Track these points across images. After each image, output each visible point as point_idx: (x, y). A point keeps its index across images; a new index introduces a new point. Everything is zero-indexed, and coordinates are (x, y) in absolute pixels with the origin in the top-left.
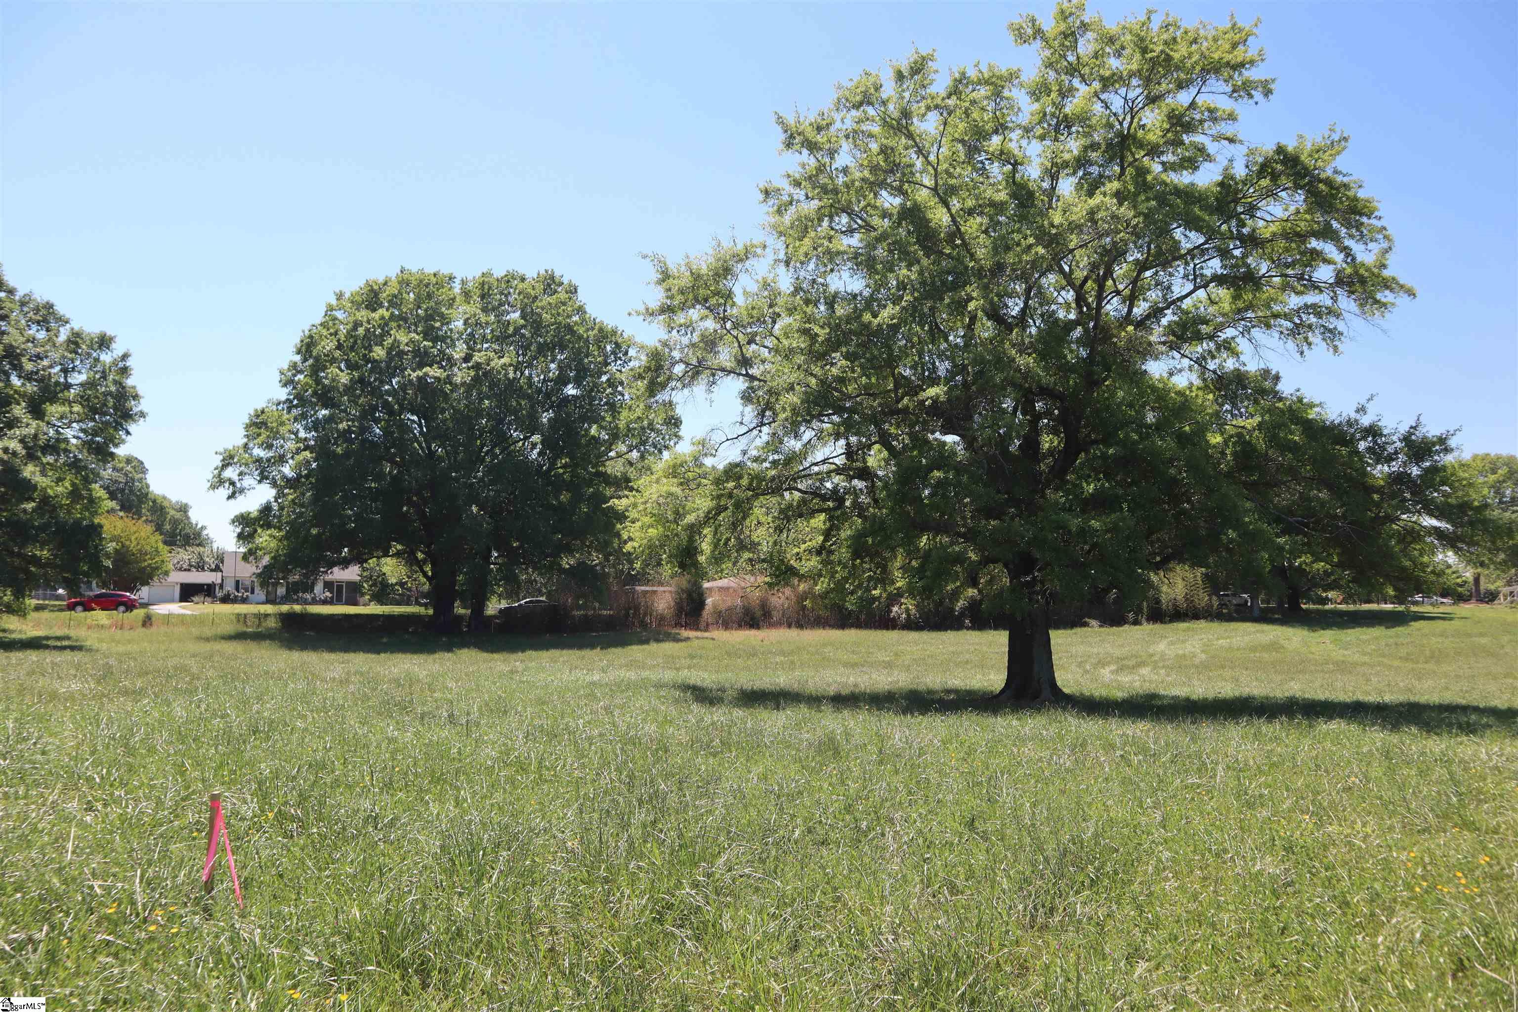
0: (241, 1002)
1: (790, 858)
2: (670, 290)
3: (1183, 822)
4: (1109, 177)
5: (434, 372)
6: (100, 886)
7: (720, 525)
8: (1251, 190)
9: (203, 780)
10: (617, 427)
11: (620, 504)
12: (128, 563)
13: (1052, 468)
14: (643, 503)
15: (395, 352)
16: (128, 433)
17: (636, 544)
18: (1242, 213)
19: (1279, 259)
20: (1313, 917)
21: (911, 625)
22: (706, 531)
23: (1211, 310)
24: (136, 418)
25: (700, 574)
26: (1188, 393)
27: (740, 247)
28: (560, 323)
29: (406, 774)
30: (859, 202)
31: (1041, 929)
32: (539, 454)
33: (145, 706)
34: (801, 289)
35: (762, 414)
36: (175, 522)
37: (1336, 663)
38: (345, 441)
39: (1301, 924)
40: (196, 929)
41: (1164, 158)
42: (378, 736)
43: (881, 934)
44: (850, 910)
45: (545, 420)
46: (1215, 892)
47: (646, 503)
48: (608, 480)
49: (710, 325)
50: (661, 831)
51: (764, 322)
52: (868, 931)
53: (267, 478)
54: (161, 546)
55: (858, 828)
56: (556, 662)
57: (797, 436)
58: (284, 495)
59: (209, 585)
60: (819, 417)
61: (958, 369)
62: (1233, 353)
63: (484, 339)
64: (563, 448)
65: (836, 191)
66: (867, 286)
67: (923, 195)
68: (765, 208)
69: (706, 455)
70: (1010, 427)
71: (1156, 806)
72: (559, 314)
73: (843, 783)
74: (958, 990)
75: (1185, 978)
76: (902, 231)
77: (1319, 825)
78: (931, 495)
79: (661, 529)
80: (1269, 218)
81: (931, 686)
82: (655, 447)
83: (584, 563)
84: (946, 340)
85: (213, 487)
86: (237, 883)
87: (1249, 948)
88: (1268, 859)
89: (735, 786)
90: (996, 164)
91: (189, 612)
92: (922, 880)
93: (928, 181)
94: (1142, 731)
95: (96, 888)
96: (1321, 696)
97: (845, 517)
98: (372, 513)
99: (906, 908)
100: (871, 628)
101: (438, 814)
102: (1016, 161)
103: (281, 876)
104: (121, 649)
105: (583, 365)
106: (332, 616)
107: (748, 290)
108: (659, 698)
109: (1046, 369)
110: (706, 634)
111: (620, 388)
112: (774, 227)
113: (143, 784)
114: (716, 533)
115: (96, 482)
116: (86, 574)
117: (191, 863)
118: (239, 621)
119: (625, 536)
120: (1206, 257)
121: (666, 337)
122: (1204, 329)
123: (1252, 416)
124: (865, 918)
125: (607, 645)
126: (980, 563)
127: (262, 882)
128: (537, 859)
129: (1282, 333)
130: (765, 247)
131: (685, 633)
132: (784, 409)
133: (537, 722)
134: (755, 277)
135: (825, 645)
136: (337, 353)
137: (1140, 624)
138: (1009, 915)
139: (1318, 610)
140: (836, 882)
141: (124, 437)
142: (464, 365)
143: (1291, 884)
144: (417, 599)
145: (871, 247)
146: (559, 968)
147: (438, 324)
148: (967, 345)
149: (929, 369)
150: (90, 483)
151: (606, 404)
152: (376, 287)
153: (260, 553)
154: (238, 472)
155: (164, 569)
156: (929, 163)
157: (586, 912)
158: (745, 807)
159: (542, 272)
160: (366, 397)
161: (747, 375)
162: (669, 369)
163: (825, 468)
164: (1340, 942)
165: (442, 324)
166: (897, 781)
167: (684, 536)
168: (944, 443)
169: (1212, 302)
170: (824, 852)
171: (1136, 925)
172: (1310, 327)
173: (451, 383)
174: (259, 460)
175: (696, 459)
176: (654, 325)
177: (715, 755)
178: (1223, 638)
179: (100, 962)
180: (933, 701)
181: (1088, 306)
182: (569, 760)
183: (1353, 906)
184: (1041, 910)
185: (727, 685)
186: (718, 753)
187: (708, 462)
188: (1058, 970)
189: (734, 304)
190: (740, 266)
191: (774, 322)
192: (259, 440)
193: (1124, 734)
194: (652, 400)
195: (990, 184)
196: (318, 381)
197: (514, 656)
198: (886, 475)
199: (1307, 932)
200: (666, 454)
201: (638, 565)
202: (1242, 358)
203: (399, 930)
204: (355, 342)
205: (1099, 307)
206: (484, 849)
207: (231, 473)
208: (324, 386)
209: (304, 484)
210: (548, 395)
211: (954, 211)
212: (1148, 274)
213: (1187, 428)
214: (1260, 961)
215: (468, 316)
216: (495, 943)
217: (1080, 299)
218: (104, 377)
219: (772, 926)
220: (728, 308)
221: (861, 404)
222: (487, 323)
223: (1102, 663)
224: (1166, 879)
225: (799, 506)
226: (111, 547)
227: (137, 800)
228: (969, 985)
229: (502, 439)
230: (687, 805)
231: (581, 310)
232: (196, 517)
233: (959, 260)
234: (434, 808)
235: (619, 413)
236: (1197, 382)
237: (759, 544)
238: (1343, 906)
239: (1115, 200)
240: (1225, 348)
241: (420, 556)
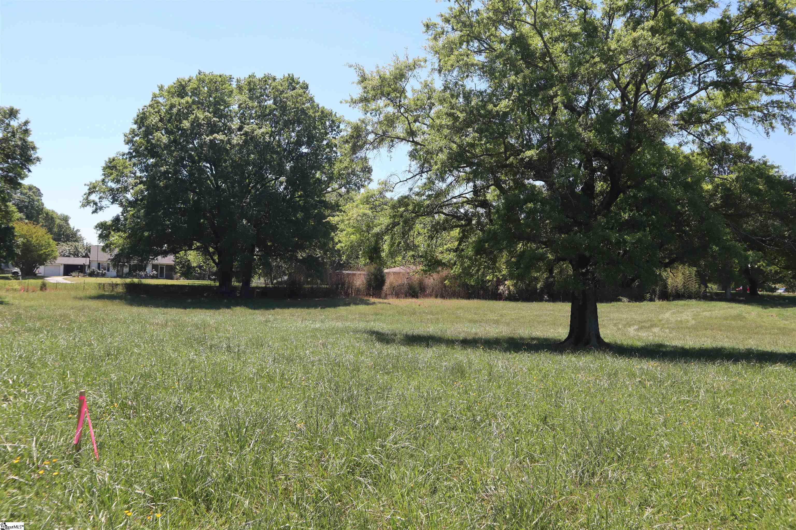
0: (96, 517)
1: (433, 438)
2: (365, 88)
3: (677, 423)
4: (647, 17)
5: (220, 137)
6: (10, 446)
7: (395, 234)
8: (741, 25)
9: (76, 383)
10: (332, 173)
11: (333, 220)
12: (32, 251)
13: (602, 203)
14: (348, 220)
15: (196, 124)
16: (29, 171)
17: (343, 245)
18: (733, 40)
19: (756, 71)
20: (759, 486)
21: (511, 298)
22: (386, 238)
23: (710, 104)
24: (35, 161)
25: (383, 264)
26: (691, 157)
27: (411, 61)
28: (298, 108)
29: (200, 381)
30: (486, 33)
31: (586, 486)
32: (285, 189)
33: (41, 338)
34: (449, 88)
35: (422, 166)
36: (60, 226)
37: (779, 329)
38: (165, 178)
39: (751, 489)
40: (69, 473)
41: (685, 4)
42: (184, 359)
43: (487, 485)
44: (468, 470)
45: (288, 168)
46: (696, 467)
47: (349, 220)
48: (327, 205)
49: (391, 110)
50: (355, 419)
51: (425, 109)
52: (479, 483)
53: (117, 201)
54: (51, 241)
55: (475, 421)
56: (293, 316)
57: (443, 180)
58: (128, 212)
59: (81, 266)
60: (457, 168)
61: (545, 140)
62: (722, 132)
63: (251, 117)
64: (299, 185)
65: (471, 25)
66: (490, 86)
67: (526, 29)
68: (426, 36)
69: (387, 191)
70: (576, 176)
71: (661, 412)
72: (297, 102)
73: (466, 392)
74: (534, 520)
75: (676, 520)
76: (512, 52)
77: (765, 429)
78: (526, 218)
79: (358, 236)
80: (751, 44)
81: (522, 335)
82: (356, 185)
83: (311, 256)
84: (538, 122)
85: (84, 206)
86: (95, 446)
87: (717, 503)
88: (731, 448)
89: (400, 393)
90: (574, 9)
91: (69, 282)
92: (513, 453)
93: (530, 20)
94: (653, 367)
95: (8, 447)
96: (769, 348)
97: (472, 230)
98: (182, 223)
99: (503, 470)
100: (486, 299)
101: (219, 406)
102: (587, 7)
103: (123, 442)
104: (27, 304)
105: (312, 134)
106: (157, 286)
107: (415, 88)
108: (356, 339)
109: (601, 140)
110: (385, 301)
111: (334, 149)
112: (432, 48)
113: (38, 385)
114: (392, 238)
115: (10, 201)
116: (5, 258)
117: (67, 433)
118: (100, 288)
119: (336, 240)
120: (708, 70)
121: (363, 117)
122: (704, 116)
123: (732, 172)
124: (478, 475)
125: (324, 306)
126: (554, 260)
127: (110, 445)
128: (278, 434)
129: (755, 119)
130: (426, 61)
131: (372, 300)
132: (436, 163)
133: (281, 352)
134: (420, 80)
135: (458, 309)
136: (160, 124)
137: (654, 301)
138: (567, 476)
139: (769, 296)
140: (460, 453)
141: (27, 173)
142: (238, 133)
143: (745, 465)
144: (209, 276)
145: (493, 61)
146: (290, 500)
147: (222, 107)
148: (551, 125)
149: (526, 139)
150: (7, 201)
151: (326, 158)
152: (183, 83)
153: (113, 246)
154: (98, 196)
155: (54, 255)
156: (531, 8)
157: (308, 467)
158: (406, 406)
159: (287, 75)
160: (178, 151)
161: (413, 141)
162: (365, 137)
163: (461, 200)
164: (777, 503)
165: (225, 107)
166: (499, 392)
167: (372, 239)
168: (534, 186)
169: (710, 99)
170: (453, 434)
171: (646, 486)
172: (774, 115)
173: (230, 144)
174: (112, 190)
175: (381, 193)
176: (356, 110)
177: (388, 373)
178: (707, 311)
179: (9, 492)
180: (523, 344)
181: (629, 100)
182: (300, 375)
183: (786, 480)
184: (586, 474)
185: (397, 332)
186: (390, 372)
187: (388, 195)
188: (596, 511)
189: (406, 97)
190: (410, 73)
191: (431, 109)
192: (112, 177)
193: (641, 368)
194: (354, 156)
195: (570, 22)
196: (148, 141)
197: (268, 312)
198: (498, 205)
199: (756, 495)
200: (362, 190)
201: (344, 258)
202: (728, 136)
203: (193, 476)
204: (171, 117)
205: (636, 101)
206: (247, 428)
207: (94, 197)
208: (152, 144)
209: (140, 205)
210: (290, 152)
211: (545, 39)
212: (670, 80)
213: (689, 180)
214: (724, 511)
215: (241, 102)
216: (251, 484)
217: (624, 96)
218: (14, 135)
219: (420, 479)
220: (402, 100)
221: (484, 161)
222: (253, 107)
223: (629, 324)
224: (665, 458)
225: (444, 223)
226: (20, 241)
227: (35, 395)
228: (541, 518)
229: (262, 179)
230: (371, 403)
231: (311, 100)
232: (73, 224)
233: (547, 70)
234: (217, 402)
235: (334, 164)
236: (697, 150)
237: (419, 246)
238: (780, 480)
239: (650, 33)
240: (717, 129)
241: (211, 250)
